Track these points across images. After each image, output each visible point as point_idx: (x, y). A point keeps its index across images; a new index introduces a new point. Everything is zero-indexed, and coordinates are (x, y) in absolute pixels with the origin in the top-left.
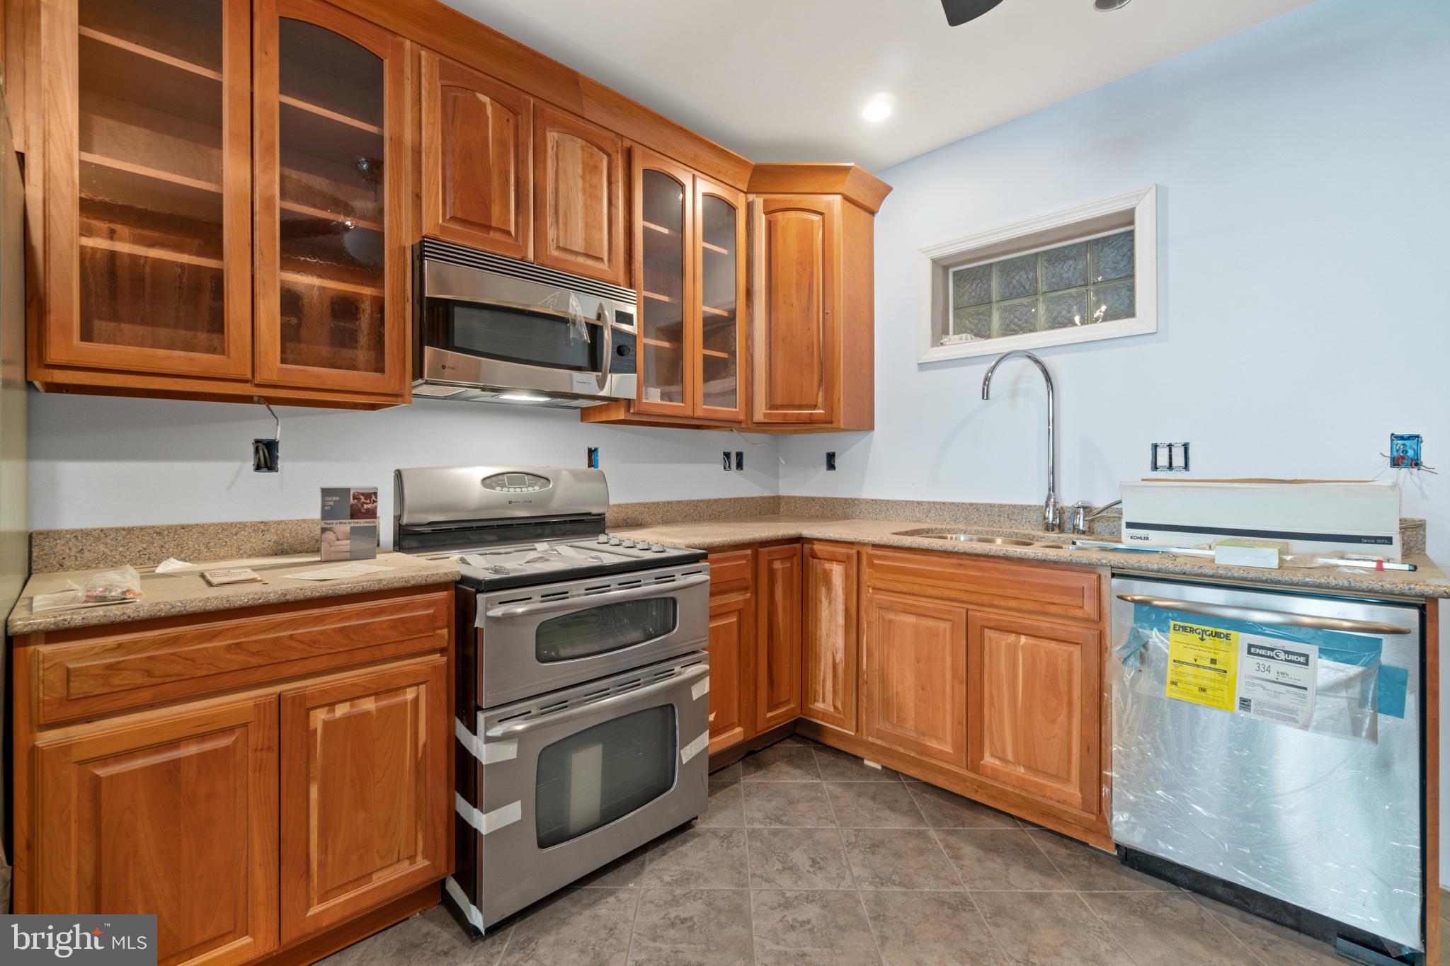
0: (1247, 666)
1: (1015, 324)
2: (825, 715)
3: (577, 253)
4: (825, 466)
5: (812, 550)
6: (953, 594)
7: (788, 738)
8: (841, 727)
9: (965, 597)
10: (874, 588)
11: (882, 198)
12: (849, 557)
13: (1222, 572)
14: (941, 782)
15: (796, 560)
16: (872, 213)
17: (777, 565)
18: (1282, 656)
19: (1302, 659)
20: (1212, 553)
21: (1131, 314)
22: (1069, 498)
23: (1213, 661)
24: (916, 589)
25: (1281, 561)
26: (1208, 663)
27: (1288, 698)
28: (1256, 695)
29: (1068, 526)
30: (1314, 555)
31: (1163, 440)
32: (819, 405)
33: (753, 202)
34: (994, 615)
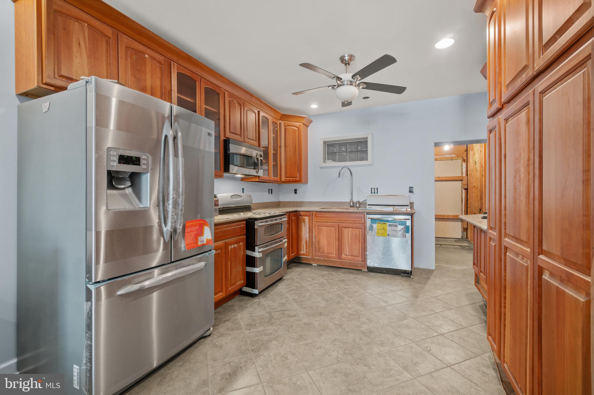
0: (389, 228)
1: (342, 158)
2: (304, 254)
3: (250, 139)
4: (294, 192)
5: (300, 214)
6: (335, 221)
7: (292, 263)
8: (308, 256)
9: (338, 221)
10: (316, 222)
11: (310, 123)
12: (310, 215)
13: (385, 212)
14: (332, 265)
15: (296, 216)
16: (307, 127)
17: (293, 218)
18: (394, 226)
19: (396, 226)
20: (383, 209)
21: (367, 160)
22: (355, 200)
23: (384, 228)
24: (327, 221)
25: (393, 210)
26: (383, 229)
27: (394, 233)
28: (390, 233)
29: (355, 206)
30: (398, 209)
31: (373, 187)
32: (298, 177)
33: (281, 123)
34: (344, 225)
